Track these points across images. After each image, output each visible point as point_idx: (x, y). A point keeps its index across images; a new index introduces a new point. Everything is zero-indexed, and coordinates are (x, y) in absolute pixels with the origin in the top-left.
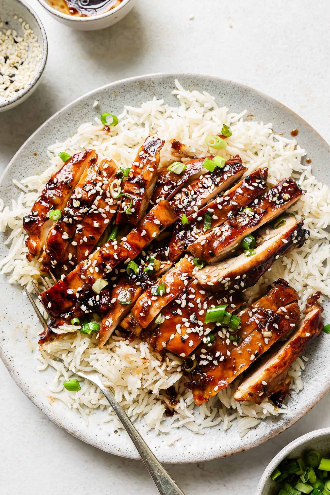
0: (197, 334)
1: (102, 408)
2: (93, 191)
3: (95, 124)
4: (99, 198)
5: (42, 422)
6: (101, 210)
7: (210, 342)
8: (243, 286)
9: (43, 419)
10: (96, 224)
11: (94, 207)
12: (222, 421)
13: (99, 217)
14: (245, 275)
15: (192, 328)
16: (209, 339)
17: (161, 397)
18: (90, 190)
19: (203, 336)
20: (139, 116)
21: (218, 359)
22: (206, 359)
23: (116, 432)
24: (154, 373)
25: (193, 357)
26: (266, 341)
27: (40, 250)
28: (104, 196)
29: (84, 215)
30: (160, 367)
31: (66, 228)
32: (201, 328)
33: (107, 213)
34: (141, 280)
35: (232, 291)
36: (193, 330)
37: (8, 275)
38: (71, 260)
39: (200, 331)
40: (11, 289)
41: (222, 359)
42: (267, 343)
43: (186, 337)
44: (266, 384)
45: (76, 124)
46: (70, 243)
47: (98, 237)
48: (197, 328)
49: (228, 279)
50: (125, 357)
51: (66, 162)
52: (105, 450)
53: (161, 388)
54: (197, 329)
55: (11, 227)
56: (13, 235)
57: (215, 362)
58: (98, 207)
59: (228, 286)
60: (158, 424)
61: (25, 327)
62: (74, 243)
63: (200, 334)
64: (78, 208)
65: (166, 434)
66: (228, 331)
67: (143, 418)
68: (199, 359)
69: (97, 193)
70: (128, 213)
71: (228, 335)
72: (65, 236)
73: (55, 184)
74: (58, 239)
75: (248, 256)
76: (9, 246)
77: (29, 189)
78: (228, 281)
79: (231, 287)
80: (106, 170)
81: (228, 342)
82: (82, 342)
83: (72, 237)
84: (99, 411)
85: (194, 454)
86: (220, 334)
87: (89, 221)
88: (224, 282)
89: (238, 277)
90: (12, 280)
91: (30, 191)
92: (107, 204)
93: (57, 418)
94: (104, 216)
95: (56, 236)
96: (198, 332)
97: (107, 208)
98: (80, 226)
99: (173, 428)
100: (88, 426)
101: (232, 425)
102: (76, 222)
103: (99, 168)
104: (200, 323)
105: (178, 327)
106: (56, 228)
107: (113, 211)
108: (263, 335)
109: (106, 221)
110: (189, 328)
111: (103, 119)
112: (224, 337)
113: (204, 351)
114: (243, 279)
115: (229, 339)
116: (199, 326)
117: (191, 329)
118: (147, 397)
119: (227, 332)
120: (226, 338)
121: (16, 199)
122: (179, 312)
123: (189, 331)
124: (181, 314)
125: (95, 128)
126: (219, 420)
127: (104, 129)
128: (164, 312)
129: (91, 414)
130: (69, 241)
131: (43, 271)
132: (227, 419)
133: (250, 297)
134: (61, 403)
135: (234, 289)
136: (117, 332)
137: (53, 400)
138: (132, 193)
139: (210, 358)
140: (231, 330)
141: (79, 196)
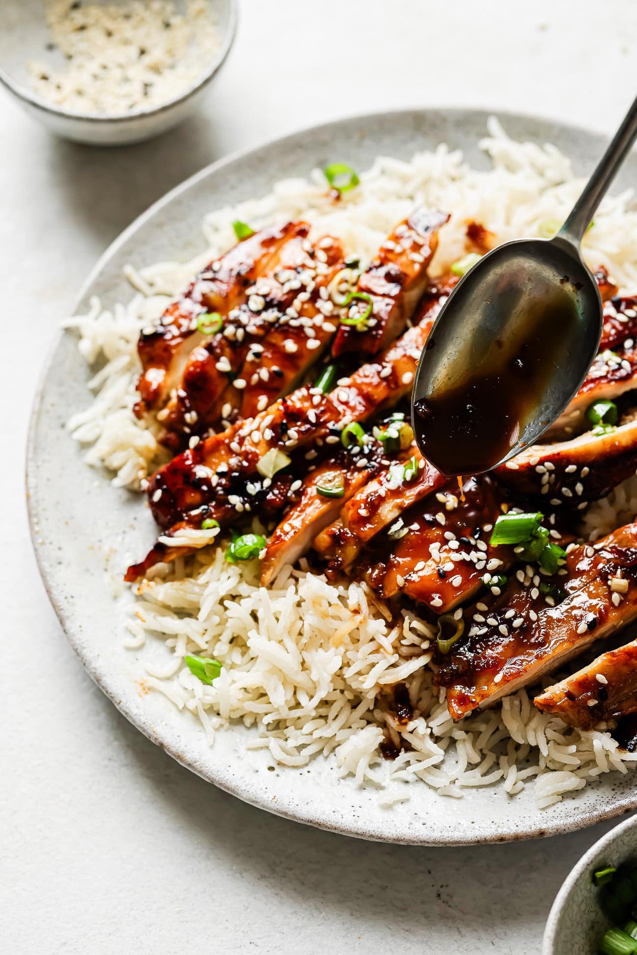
0: (470, 565)
1: (248, 721)
2: (296, 285)
3: (311, 182)
4: (304, 296)
5: (106, 767)
6: (305, 321)
7: (496, 585)
8: (580, 493)
9: (110, 759)
10: (290, 346)
11: (291, 311)
12: (503, 779)
13: (299, 334)
14: (586, 469)
15: (463, 553)
16: (495, 579)
17: (378, 714)
18: (289, 280)
19: (484, 570)
20: (405, 179)
21: (509, 622)
22: (485, 624)
23: (271, 769)
24: (372, 646)
25: (458, 615)
26: (616, 598)
27: (164, 397)
28: (315, 295)
29: (268, 327)
30: (386, 636)
31: (228, 350)
32: (483, 555)
33: (317, 329)
34: (370, 456)
35: (556, 502)
36: (464, 556)
37: (85, 446)
38: (226, 419)
39: (479, 560)
40: (89, 474)
41: (517, 623)
42: (616, 604)
43: (449, 567)
44: (606, 682)
45: (273, 179)
46: (231, 383)
47: (291, 376)
48: (473, 553)
49: (549, 465)
50: (314, 602)
51: (243, 239)
52: (244, 797)
53: (383, 682)
54: (473, 556)
55: (108, 353)
56: (108, 370)
57: (503, 629)
58: (301, 314)
59: (548, 483)
60: (363, 763)
61: (106, 548)
62: (240, 383)
63: (480, 566)
64: (258, 313)
65: (379, 787)
66: (537, 573)
67: (332, 755)
68: (469, 622)
69: (303, 288)
70: (360, 328)
71: (537, 581)
72: (224, 365)
73: (215, 272)
74: (208, 368)
75: (598, 435)
76: (96, 392)
77: (155, 290)
78: (551, 472)
79: (555, 492)
80: (327, 250)
81: (535, 594)
82: (224, 576)
83: (239, 368)
84: (241, 728)
85: (435, 827)
86: (520, 576)
87: (275, 339)
88: (540, 469)
89: (571, 468)
90: (92, 456)
91: (158, 294)
92: (318, 311)
93: (150, 722)
94: (310, 332)
95: (203, 365)
96: (475, 561)
97: (318, 320)
98: (256, 348)
99: (394, 780)
100: (212, 747)
101: (523, 789)
102: (250, 338)
103: (313, 246)
104: (482, 546)
105: (434, 548)
106: (209, 348)
107: (329, 327)
108: (609, 587)
109: (313, 344)
110: (457, 551)
111: (330, 177)
112: (527, 584)
113: (482, 607)
114: (582, 476)
115: (538, 588)
116: (477, 550)
117: (461, 554)
118: (348, 709)
119: (534, 575)
120: (532, 585)
121: (126, 304)
122: (441, 518)
123: (457, 557)
124: (443, 523)
125: (311, 190)
126: (495, 776)
127: (327, 195)
128: (409, 514)
129: (222, 730)
130: (230, 377)
131: (163, 443)
132: (513, 774)
133: (595, 528)
134: (161, 698)
135: (561, 496)
136: (303, 562)
137: (147, 690)
138: (375, 294)
139: (492, 621)
140: (544, 572)
141: (264, 291)
